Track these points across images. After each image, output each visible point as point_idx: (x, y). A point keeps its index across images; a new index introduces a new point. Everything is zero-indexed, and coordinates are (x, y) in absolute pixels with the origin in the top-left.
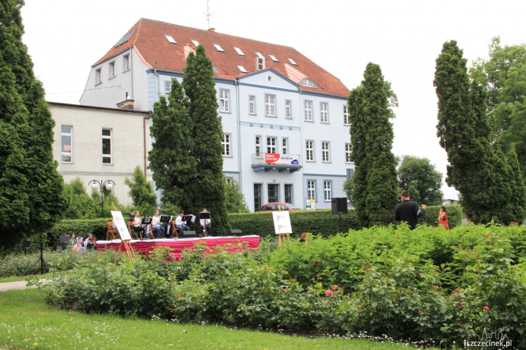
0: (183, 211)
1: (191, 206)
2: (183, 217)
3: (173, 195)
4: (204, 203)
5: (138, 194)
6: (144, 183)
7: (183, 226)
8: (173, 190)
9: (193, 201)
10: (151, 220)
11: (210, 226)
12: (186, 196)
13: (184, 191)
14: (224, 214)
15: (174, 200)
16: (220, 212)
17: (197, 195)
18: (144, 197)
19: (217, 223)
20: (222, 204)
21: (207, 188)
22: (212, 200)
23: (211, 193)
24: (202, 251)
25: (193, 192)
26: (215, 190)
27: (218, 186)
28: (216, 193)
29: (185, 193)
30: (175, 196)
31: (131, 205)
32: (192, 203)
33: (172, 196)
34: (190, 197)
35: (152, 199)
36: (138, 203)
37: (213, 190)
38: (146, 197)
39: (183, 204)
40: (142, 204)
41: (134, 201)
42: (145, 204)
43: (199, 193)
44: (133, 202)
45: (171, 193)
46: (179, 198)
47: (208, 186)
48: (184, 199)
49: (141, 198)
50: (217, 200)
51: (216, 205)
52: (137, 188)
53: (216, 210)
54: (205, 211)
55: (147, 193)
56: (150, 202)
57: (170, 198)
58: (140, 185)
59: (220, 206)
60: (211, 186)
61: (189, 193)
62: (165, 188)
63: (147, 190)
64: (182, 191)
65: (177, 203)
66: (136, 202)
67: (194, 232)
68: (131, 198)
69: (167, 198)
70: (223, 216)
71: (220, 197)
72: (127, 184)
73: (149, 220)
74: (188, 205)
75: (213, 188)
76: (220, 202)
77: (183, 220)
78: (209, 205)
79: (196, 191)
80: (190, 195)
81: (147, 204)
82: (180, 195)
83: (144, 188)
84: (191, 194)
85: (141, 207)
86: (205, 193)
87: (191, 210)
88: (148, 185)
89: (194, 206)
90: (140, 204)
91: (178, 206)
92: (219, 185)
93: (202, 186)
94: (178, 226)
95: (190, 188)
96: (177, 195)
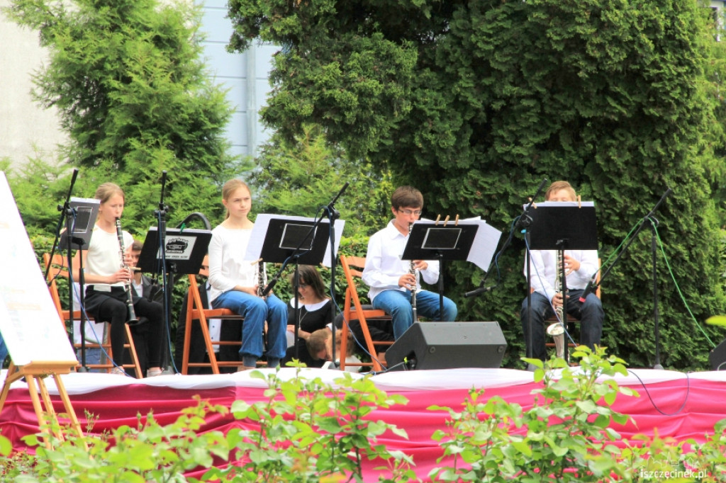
0: (418, 195)
1: (463, 163)
2: (417, 232)
3: (346, 83)
4: (552, 144)
5: (103, 90)
6: (138, 15)
7: (408, 295)
8: (347, 50)
9: (481, 134)
10: (203, 243)
11: (595, 298)
12: (428, 98)
13: (420, 66)
14: (686, 222)
15: (350, 117)
16: (663, 209)
17: (508, 89)
18: (138, 112)
19: (640, 288)
20: (679, 156)
21: (578, 43)
22: (607, 128)
23: (602, 80)
24: (593, 419)
25: (481, 67)
26: (633, 56)
27: (652, 29)
28: (635, 77)
29: (427, 73)
30: (362, 93)
31: (52, 161)
32: (473, 143)
33: (338, 93)
34: (459, 104)
35: (196, 126)
36: (103, 146)
37: (617, 57)
38: (152, 111)
39: (412, 148)
40: (129, 159)
41: (76, 132)
42: (144, 159)
43: (520, 80)
44: (65, 138)
45: (333, 67)
46: (388, 103)
47: (586, 30)
48: (418, 117)
49: (120, 119)
50: (643, 124)
51: (636, 162)
52: (93, 48)
53: (634, 194)
54: (564, 196)
55: (163, 83)
56: (179, 147)
57: (325, 110)
58: (114, 28)
59: (660, 165)
60: (602, 26)
61: (454, 78)
62: (291, 39)
63: (160, 58)
64: (407, 56)
65: (372, 145)
66: (92, 142)
67: (489, 333)
68: (54, 115)
69: (307, 108)
70: (682, 236)
71: (667, 107)
72: (26, 20)
73: (191, 241)
74: (445, 161)
75: (616, 41)
76: (665, 139)
77: (413, 252)
78: (589, 158)
79: (499, 61)
80: (456, 89)
81: (164, 159)
82: (396, 89)
83: (139, 48)
84: (465, 82)
85: (126, 178)
86: (563, 80)
87: (463, 190)
88: (165, 29)
89: (486, 169)
90: (118, 156)
91: (378, 168)
92: (662, 22)
93: (542, 28)
94: (384, 291)
95: (458, 41)
96: (372, 84)
